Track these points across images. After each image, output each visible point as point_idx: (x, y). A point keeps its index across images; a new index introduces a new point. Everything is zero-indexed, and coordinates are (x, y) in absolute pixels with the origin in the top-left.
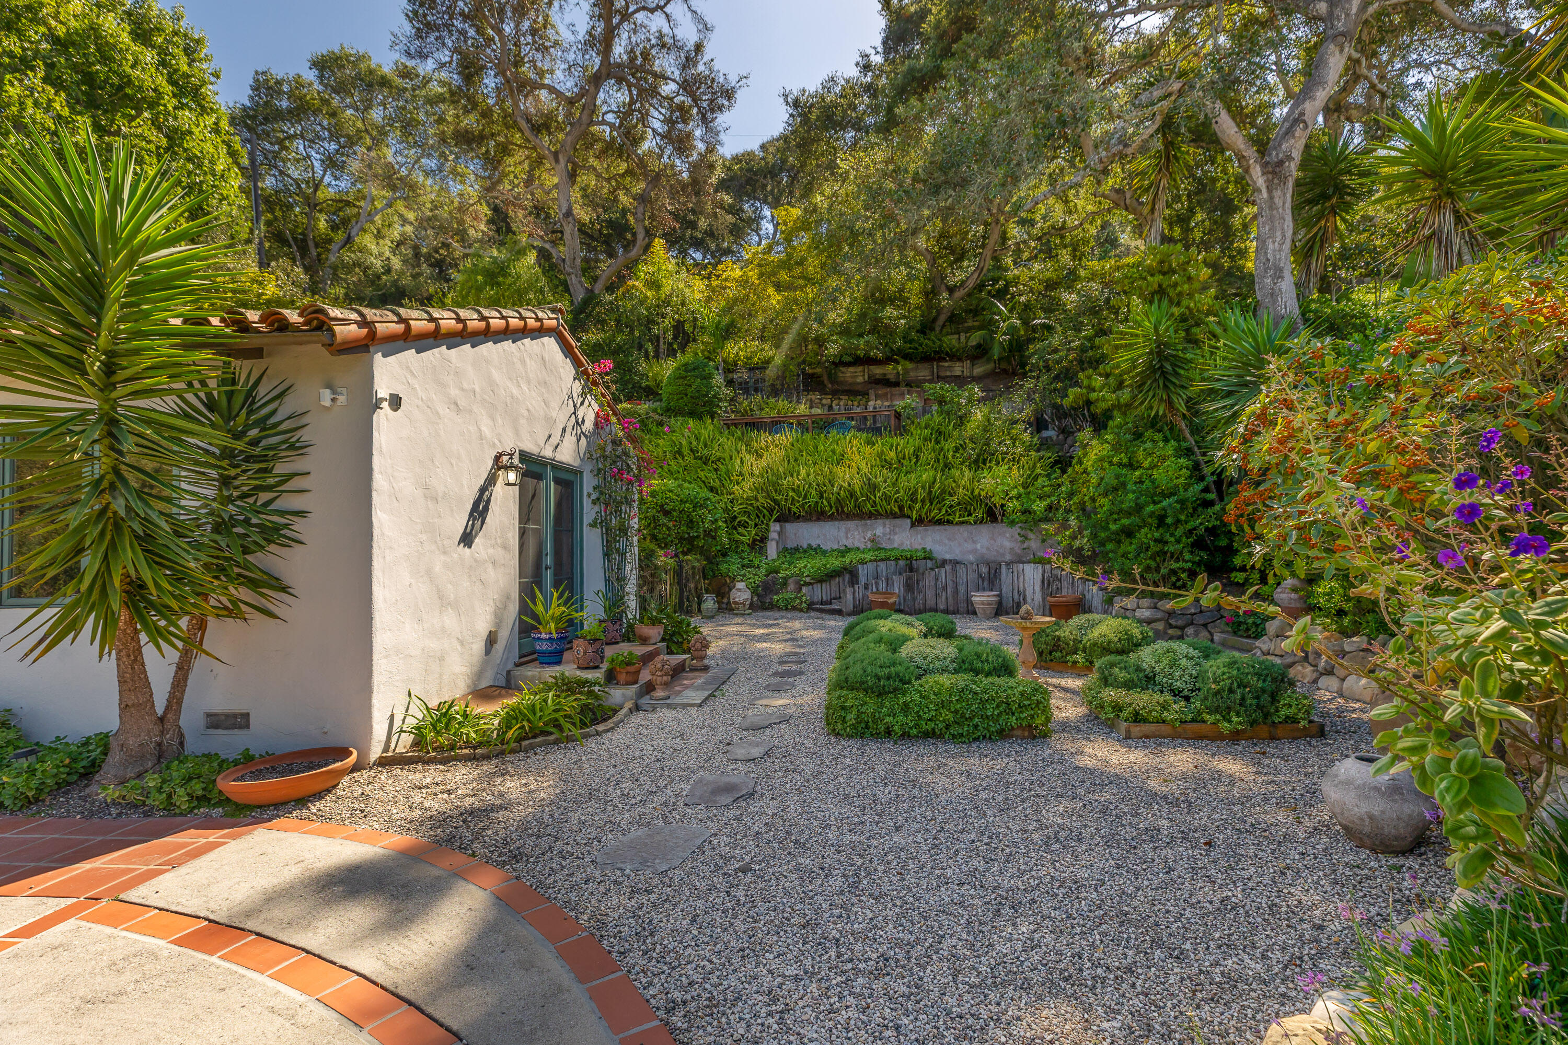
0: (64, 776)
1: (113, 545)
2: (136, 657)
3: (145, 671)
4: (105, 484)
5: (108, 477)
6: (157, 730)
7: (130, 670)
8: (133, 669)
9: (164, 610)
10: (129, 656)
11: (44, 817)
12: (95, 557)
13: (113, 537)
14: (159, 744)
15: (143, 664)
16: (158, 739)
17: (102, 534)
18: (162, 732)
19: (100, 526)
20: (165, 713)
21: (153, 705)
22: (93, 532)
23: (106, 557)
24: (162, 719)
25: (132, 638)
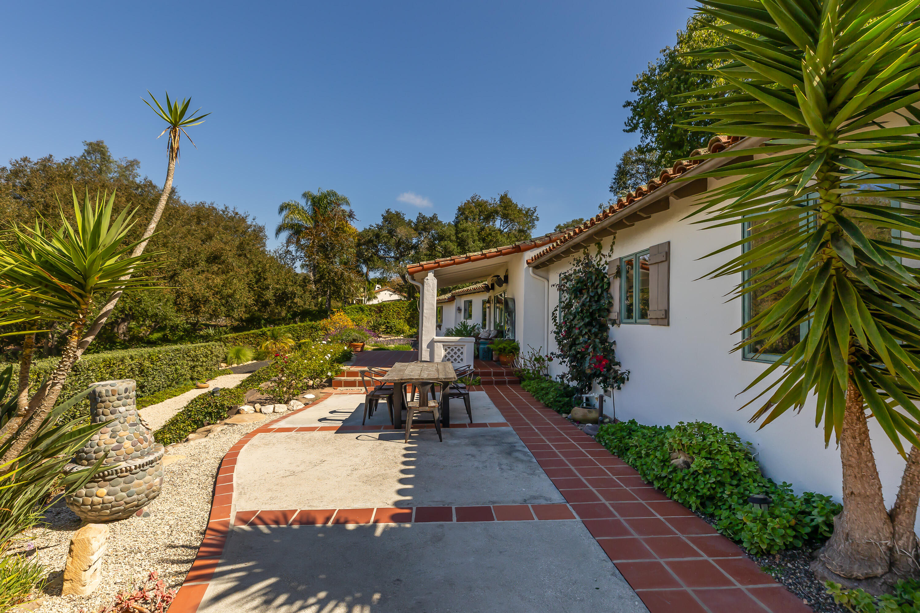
0: (791, 540)
1: (837, 306)
2: (862, 442)
3: (872, 459)
4: (826, 235)
5: (829, 227)
6: (886, 531)
7: (855, 455)
8: (859, 453)
9: (900, 391)
10: (854, 438)
11: (772, 581)
12: (818, 321)
13: (836, 296)
14: (891, 550)
15: (870, 451)
16: (889, 543)
17: (825, 293)
18: (893, 534)
19: (823, 284)
20: (898, 506)
21: (882, 500)
22: (817, 291)
23: (830, 322)
24: (892, 516)
25: (858, 419)
